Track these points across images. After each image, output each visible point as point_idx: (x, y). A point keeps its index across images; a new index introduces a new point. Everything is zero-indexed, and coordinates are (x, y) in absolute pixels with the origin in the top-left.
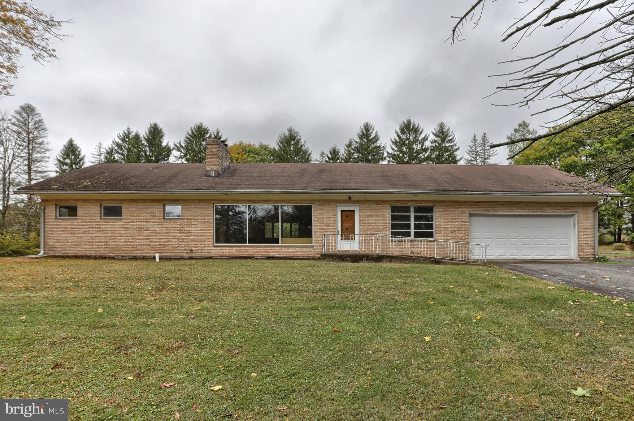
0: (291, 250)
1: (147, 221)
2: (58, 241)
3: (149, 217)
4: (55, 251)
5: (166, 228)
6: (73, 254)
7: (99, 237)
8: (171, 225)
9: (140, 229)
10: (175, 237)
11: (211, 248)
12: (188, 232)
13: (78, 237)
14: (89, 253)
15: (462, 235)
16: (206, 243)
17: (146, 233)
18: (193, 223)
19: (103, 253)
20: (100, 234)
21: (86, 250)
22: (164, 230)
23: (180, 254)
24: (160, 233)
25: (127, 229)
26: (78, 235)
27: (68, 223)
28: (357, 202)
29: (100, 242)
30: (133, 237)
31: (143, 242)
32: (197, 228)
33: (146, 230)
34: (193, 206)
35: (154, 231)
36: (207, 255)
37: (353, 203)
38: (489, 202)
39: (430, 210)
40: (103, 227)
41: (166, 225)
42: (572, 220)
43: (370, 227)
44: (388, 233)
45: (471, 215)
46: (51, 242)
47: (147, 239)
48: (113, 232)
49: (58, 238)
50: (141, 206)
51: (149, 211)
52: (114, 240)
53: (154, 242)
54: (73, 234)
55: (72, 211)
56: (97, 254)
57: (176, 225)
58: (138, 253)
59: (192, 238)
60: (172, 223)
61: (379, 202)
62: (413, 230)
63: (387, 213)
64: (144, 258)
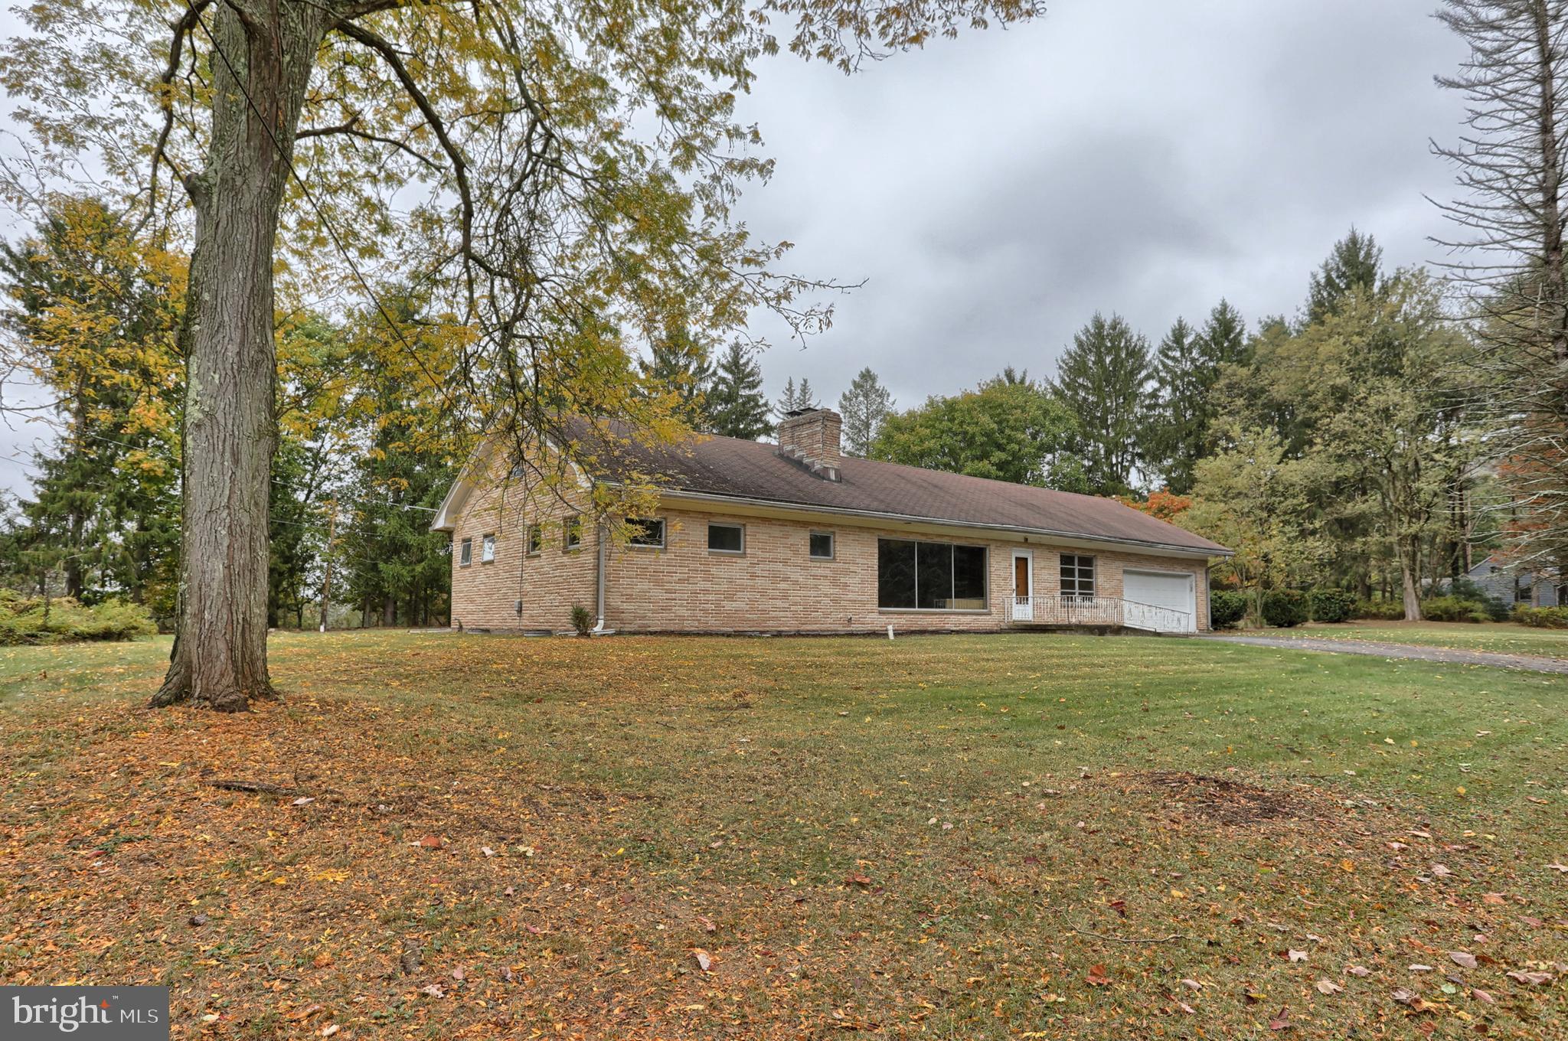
0: (969, 618)
1: (785, 562)
2: (629, 598)
3: (789, 554)
4: (622, 621)
5: (815, 577)
6: (659, 629)
7: (706, 591)
8: (820, 572)
9: (775, 578)
10: (826, 595)
11: (875, 615)
12: (846, 585)
13: (668, 591)
14: (689, 626)
16: (868, 607)
17: (783, 585)
18: (852, 568)
19: (713, 624)
20: (708, 585)
21: (682, 619)
22: (811, 582)
23: (833, 627)
24: (805, 587)
25: (753, 576)
26: (668, 586)
27: (647, 558)
28: (1031, 546)
29: (707, 602)
30: (763, 593)
31: (779, 603)
32: (857, 580)
33: (785, 580)
34: (851, 537)
35: (796, 583)
36: (869, 627)
37: (1027, 548)
38: (1138, 554)
39: (1091, 561)
40: (713, 570)
41: (814, 572)
42: (1187, 581)
43: (1042, 585)
44: (1059, 593)
45: (1125, 571)
46: (616, 602)
47: (785, 597)
48: (731, 581)
49: (629, 591)
50: (776, 531)
51: (791, 541)
52: (730, 598)
53: (795, 604)
54: (658, 583)
55: (653, 532)
56: (702, 628)
57: (828, 572)
58: (772, 625)
59: (851, 596)
60: (822, 567)
61: (1051, 548)
62: (1077, 590)
63: (1057, 565)
64: (779, 634)
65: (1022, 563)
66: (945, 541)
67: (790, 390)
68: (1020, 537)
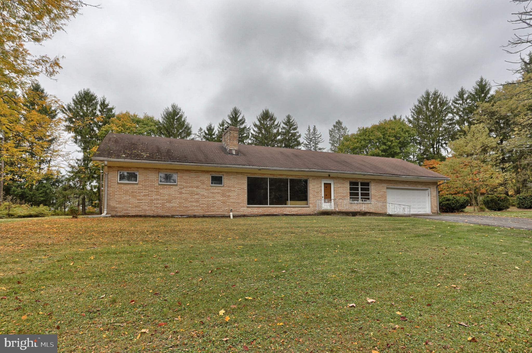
0: (296, 209)
1: (197, 187)
2: (120, 202)
3: (199, 184)
4: (116, 211)
5: (213, 193)
6: (134, 214)
7: (158, 199)
8: (216, 191)
9: (192, 194)
10: (219, 200)
11: (245, 208)
12: (229, 196)
13: (138, 200)
14: (148, 213)
15: (383, 200)
16: (242, 205)
17: (196, 197)
18: (232, 189)
19: (161, 212)
20: (158, 197)
21: (146, 210)
22: (210, 195)
23: (222, 213)
24: (208, 197)
25: (181, 193)
26: (138, 198)
27: (128, 186)
28: (333, 178)
29: (158, 203)
30: (186, 200)
31: (194, 204)
32: (235, 194)
33: (197, 194)
34: (233, 177)
35: (203, 195)
36: (242, 213)
37: (331, 179)
38: (395, 181)
39: (368, 184)
40: (161, 191)
41: (212, 191)
42: (427, 192)
43: (339, 194)
44: (349, 198)
45: (387, 188)
46: (113, 204)
47: (197, 201)
48: (169, 195)
49: (120, 200)
50: (193, 175)
51: (200, 179)
52: (170, 202)
53: (203, 204)
54: (133, 196)
55: (132, 177)
56: (155, 214)
57: (219, 191)
58: (190, 213)
59: (232, 200)
60: (217, 189)
61: (344, 179)
62: (360, 197)
63: (348, 186)
64: (195, 216)
65: (328, 186)
66: (284, 177)
67: (309, 130)
68: (326, 175)
